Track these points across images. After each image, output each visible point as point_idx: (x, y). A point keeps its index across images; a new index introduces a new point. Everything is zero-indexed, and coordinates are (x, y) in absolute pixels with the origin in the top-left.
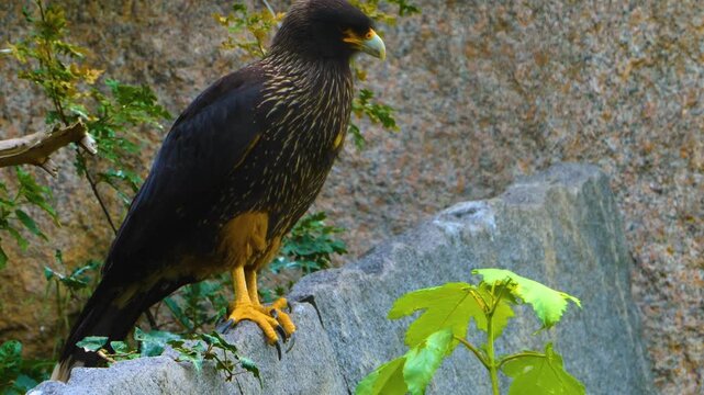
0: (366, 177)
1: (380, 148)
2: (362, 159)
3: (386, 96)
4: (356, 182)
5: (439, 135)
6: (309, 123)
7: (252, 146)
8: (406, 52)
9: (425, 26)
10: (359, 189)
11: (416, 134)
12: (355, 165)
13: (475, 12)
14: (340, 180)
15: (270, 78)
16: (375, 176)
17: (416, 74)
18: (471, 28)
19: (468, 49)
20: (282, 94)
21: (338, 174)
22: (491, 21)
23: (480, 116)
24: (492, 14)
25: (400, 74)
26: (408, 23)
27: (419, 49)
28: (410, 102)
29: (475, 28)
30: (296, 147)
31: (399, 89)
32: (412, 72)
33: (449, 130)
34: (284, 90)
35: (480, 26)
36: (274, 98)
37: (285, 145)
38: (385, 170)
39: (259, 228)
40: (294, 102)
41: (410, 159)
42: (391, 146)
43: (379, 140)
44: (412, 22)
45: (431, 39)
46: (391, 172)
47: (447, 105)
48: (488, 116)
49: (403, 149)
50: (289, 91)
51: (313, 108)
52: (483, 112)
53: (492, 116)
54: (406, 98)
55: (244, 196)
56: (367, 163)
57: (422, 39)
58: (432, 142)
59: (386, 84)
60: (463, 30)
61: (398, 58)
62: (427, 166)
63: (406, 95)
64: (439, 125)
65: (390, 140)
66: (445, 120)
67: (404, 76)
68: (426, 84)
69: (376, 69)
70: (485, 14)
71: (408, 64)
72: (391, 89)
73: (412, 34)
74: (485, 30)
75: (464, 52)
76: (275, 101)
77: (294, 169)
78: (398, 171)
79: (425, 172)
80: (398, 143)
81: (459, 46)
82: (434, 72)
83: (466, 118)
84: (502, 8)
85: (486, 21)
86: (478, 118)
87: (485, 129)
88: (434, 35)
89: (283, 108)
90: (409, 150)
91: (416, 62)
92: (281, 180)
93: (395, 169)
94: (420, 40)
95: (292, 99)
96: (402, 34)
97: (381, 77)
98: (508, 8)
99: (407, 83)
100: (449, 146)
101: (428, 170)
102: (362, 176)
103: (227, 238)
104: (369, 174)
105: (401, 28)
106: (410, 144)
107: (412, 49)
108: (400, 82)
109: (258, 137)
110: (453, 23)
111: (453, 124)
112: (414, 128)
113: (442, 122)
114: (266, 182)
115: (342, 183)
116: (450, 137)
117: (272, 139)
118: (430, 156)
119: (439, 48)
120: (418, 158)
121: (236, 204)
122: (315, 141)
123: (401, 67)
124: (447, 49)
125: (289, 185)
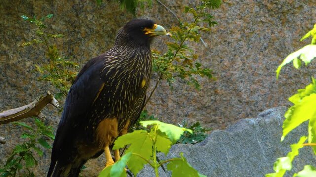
0: (254, 108)
1: (258, 94)
2: (250, 100)
3: (258, 69)
4: (249, 111)
5: (285, 84)
6: (127, 75)
7: (101, 89)
8: (265, 48)
9: (273, 35)
10: (251, 114)
11: (274, 85)
12: (248, 103)
13: (295, 26)
14: (241, 111)
15: (108, 57)
16: (258, 107)
17: (271, 58)
18: (294, 33)
19: (294, 43)
20: (113, 63)
21: (240, 108)
22: (303, 29)
23: (303, 72)
24: (303, 25)
25: (264, 59)
26: (265, 35)
27: (272, 46)
28: (270, 71)
29: (296, 33)
30: (123, 88)
31: (264, 66)
32: (269, 57)
33: (289, 81)
34: (114, 62)
35: (298, 31)
36: (109, 66)
37: (117, 87)
38: (262, 103)
39: (113, 127)
40: (119, 67)
41: (272, 97)
42: (264, 92)
43: (257, 90)
44: (266, 34)
45: (276, 41)
46: (264, 104)
47: (287, 70)
48: (306, 72)
49: (269, 93)
50: (116, 62)
51: (129, 68)
52: (304, 71)
53: (308, 72)
54: (268, 69)
55: (102, 112)
56: (253, 101)
57: (272, 41)
58: (282, 88)
59: (258, 64)
60: (290, 35)
61: (262, 52)
62: (281, 99)
63: (268, 68)
64: (285, 79)
65: (263, 90)
66: (287, 77)
67: (266, 59)
68: (276, 62)
69: (252, 58)
70: (300, 26)
71: (267, 53)
72: (260, 66)
73: (267, 40)
74: (300, 33)
75: (292, 44)
76: (110, 67)
77: (124, 97)
78: (268, 103)
79: (280, 102)
80: (266, 90)
81: (290, 42)
82: (280, 56)
83: (296, 75)
84: (307, 22)
85: (301, 29)
86: (302, 74)
87: (306, 79)
88: (278, 39)
89: (114, 70)
90: (272, 93)
91: (271, 52)
92: (118, 103)
93: (266, 102)
94: (271, 42)
95: (118, 65)
96: (263, 40)
97: (255, 61)
98: (310, 22)
99: (268, 62)
100: (291, 88)
101: (282, 101)
102: (251, 108)
103: (99, 133)
104: (255, 106)
105: (262, 38)
106: (272, 90)
107: (268, 46)
108: (264, 62)
109: (103, 85)
110: (286, 32)
111: (291, 78)
112: (273, 82)
113: (286, 78)
114: (111, 105)
115: (243, 112)
116: (290, 84)
117: (110, 85)
118: (282, 94)
119: (280, 45)
120: (276, 96)
121: (99, 116)
122: (131, 83)
123: (264, 55)
124: (284, 44)
125: (123, 105)
